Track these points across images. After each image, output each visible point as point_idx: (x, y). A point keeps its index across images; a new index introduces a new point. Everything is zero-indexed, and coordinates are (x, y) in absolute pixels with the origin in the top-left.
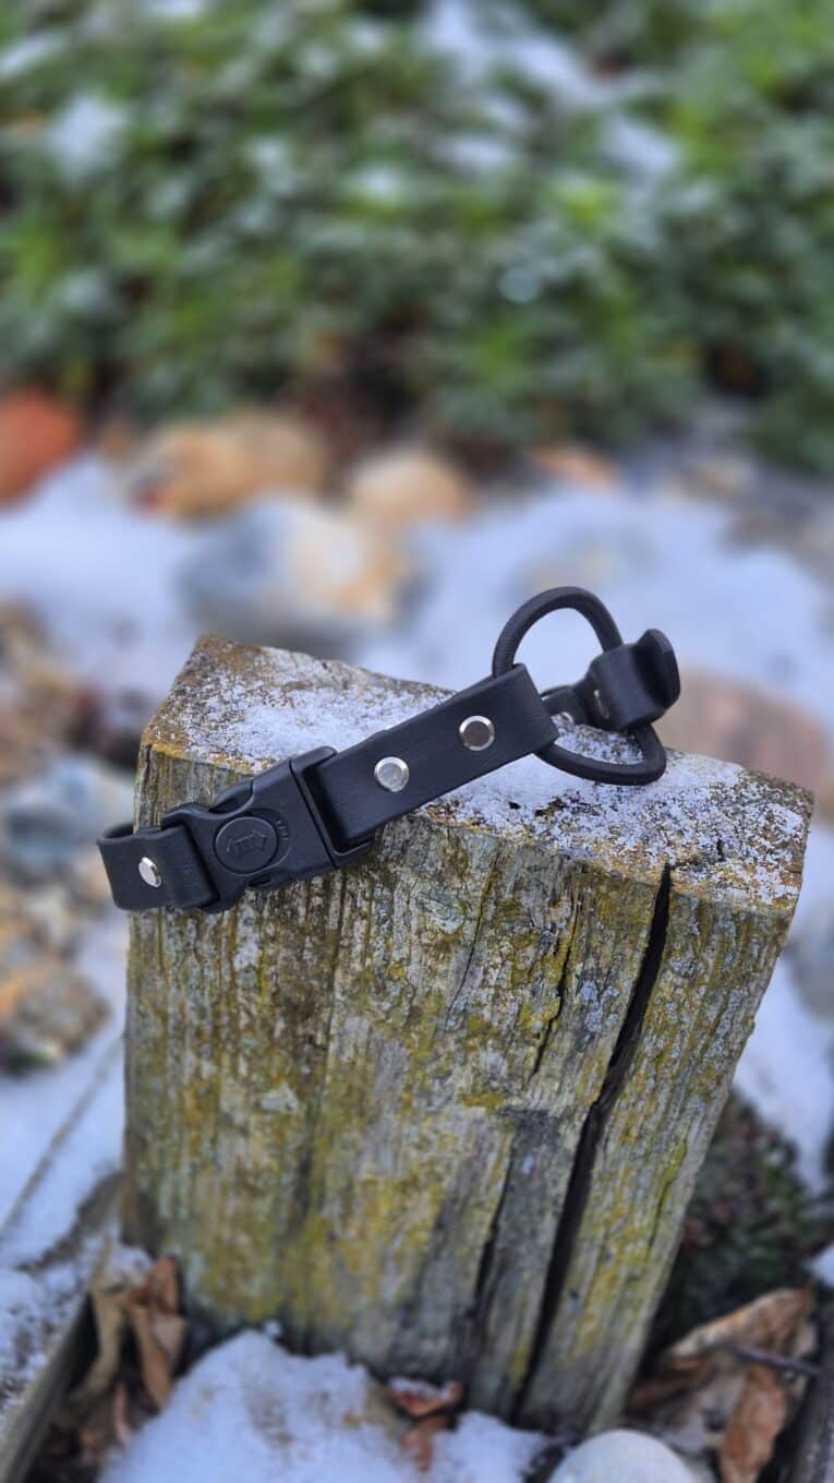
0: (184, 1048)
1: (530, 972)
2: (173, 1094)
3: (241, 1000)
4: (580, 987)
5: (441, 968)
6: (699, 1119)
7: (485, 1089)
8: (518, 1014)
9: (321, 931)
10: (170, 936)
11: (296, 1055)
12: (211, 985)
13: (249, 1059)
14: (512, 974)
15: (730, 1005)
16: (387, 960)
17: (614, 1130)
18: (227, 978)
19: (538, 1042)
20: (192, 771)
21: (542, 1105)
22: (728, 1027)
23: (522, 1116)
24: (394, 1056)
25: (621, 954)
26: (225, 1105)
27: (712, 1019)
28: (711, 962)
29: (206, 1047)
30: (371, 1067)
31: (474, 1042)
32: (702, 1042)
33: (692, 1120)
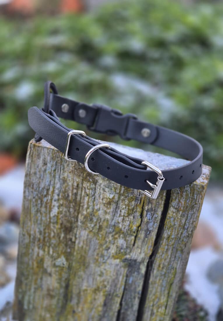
0: (35, 246)
1: (133, 209)
2: (31, 263)
3: (52, 227)
4: (147, 215)
5: (108, 211)
6: (180, 260)
8: (129, 225)
9: (75, 201)
10: (33, 207)
11: (66, 245)
12: (44, 223)
13: (53, 248)
14: (128, 211)
15: (189, 217)
16: (93, 209)
17: (156, 265)
18: (48, 220)
19: (135, 234)
20: (43, 149)
22: (188, 225)
23: (129, 262)
24: (94, 243)
25: (158, 202)
26: (45, 265)
27: (183, 223)
28: (183, 203)
29: (41, 245)
30: (87, 248)
31: (117, 236)
32: (181, 231)
33: (178, 260)
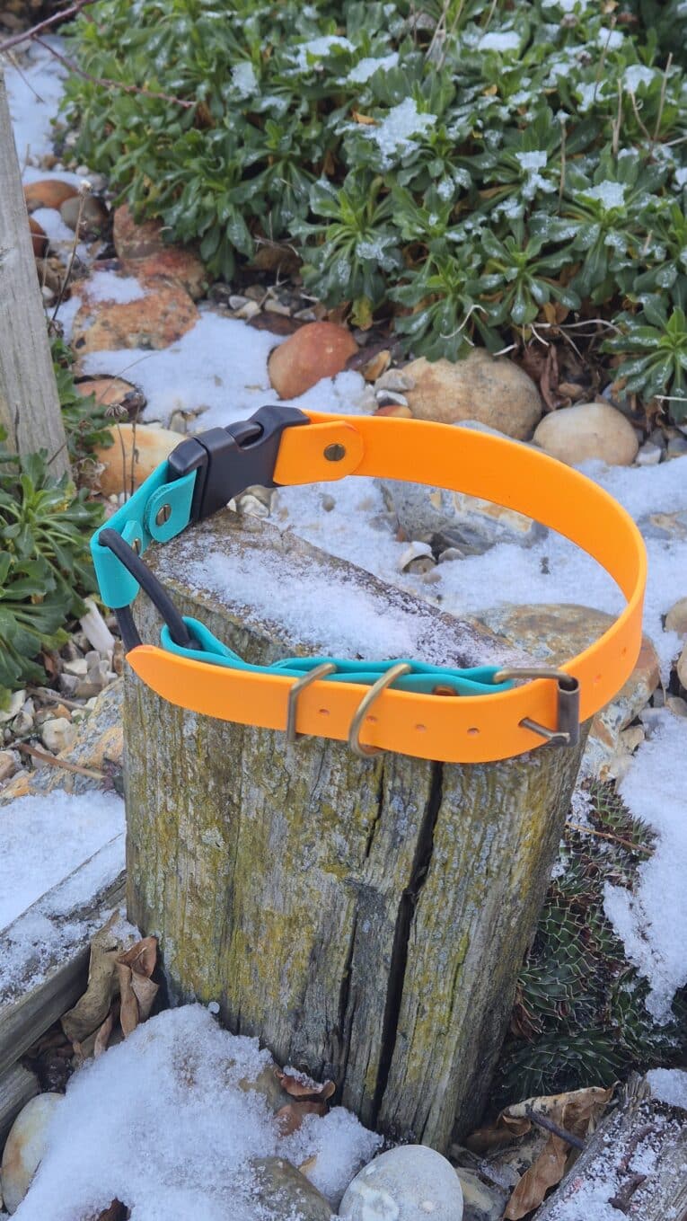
0: (156, 786)
1: (359, 779)
2: (152, 817)
3: (188, 759)
4: (392, 799)
5: (305, 764)
6: (476, 920)
7: (336, 860)
8: (353, 811)
11: (221, 807)
12: (170, 744)
13: (194, 803)
14: (348, 779)
15: (488, 836)
16: (272, 750)
17: (421, 914)
18: (179, 741)
19: (367, 834)
21: (374, 882)
22: (487, 852)
23: (360, 887)
24: (280, 822)
25: (416, 780)
27: (477, 844)
29: (169, 788)
30: (266, 828)
31: (327, 824)
32: (472, 859)
33: (471, 919)
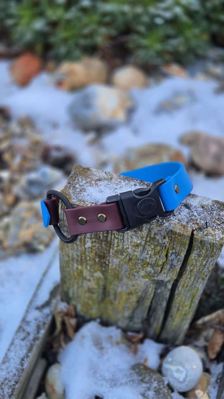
0: (74, 263)
1: (159, 252)
2: (72, 272)
3: (87, 254)
4: (171, 256)
5: (137, 250)
7: (148, 275)
8: (156, 260)
9: (106, 241)
11: (101, 266)
12: (80, 251)
13: (90, 266)
14: (154, 252)
15: (209, 261)
16: (123, 248)
17: (180, 285)
18: (84, 249)
19: (161, 267)
21: (162, 279)
22: (208, 266)
23: (157, 281)
24: (125, 267)
25: (181, 249)
26: (84, 275)
27: (204, 264)
28: (204, 252)
29: (79, 263)
30: (120, 269)
31: (145, 266)
32: (202, 268)
33: (200, 284)
